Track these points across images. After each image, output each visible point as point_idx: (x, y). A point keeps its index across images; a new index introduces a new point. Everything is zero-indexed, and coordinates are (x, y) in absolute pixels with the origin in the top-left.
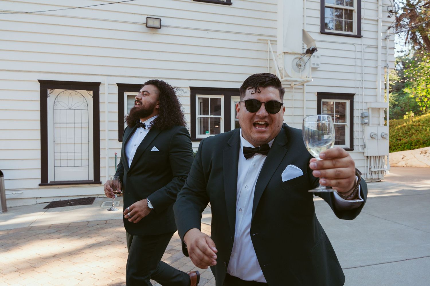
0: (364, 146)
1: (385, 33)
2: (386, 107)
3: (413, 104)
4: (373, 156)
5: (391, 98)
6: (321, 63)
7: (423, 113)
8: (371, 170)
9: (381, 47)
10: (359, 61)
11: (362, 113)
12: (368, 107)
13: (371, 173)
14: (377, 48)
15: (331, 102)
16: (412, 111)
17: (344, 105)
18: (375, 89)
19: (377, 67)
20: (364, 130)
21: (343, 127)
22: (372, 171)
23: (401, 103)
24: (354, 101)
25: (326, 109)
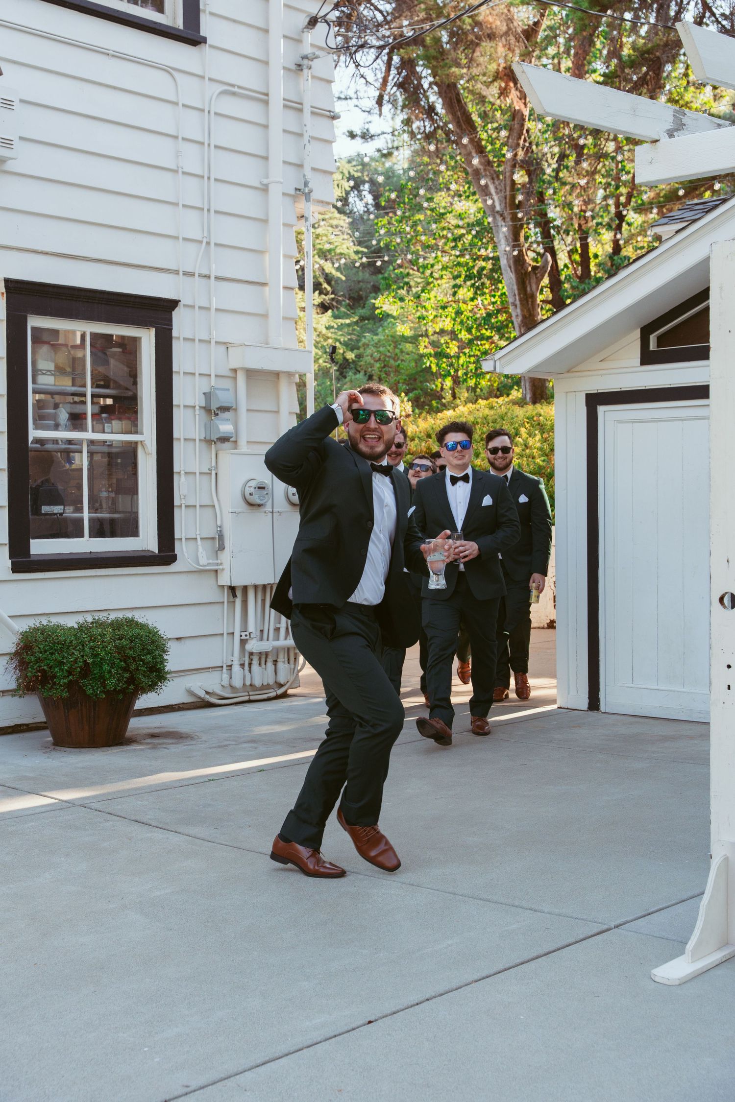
0: (219, 542)
1: (299, 41)
2: (302, 370)
3: (409, 366)
4: (256, 587)
5: (330, 335)
6: (21, 138)
7: (444, 401)
8: (249, 647)
9: (282, 102)
10: (192, 150)
11: (207, 390)
12: (234, 365)
13: (250, 659)
14: (266, 103)
15: (74, 332)
16: (406, 394)
17: (130, 347)
18: (258, 288)
19: (265, 189)
20: (217, 467)
21: (130, 454)
22: (251, 654)
23: (368, 359)
24: (175, 333)
25: (51, 366)
